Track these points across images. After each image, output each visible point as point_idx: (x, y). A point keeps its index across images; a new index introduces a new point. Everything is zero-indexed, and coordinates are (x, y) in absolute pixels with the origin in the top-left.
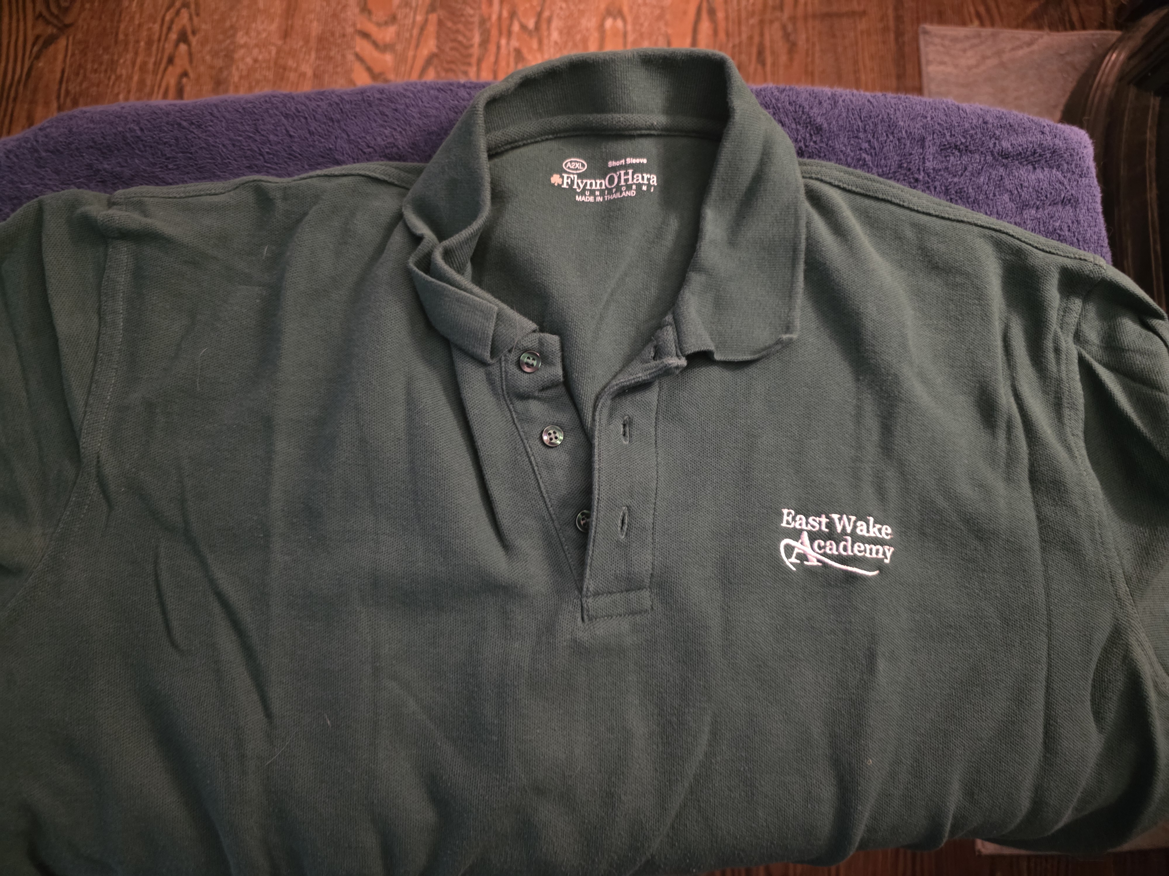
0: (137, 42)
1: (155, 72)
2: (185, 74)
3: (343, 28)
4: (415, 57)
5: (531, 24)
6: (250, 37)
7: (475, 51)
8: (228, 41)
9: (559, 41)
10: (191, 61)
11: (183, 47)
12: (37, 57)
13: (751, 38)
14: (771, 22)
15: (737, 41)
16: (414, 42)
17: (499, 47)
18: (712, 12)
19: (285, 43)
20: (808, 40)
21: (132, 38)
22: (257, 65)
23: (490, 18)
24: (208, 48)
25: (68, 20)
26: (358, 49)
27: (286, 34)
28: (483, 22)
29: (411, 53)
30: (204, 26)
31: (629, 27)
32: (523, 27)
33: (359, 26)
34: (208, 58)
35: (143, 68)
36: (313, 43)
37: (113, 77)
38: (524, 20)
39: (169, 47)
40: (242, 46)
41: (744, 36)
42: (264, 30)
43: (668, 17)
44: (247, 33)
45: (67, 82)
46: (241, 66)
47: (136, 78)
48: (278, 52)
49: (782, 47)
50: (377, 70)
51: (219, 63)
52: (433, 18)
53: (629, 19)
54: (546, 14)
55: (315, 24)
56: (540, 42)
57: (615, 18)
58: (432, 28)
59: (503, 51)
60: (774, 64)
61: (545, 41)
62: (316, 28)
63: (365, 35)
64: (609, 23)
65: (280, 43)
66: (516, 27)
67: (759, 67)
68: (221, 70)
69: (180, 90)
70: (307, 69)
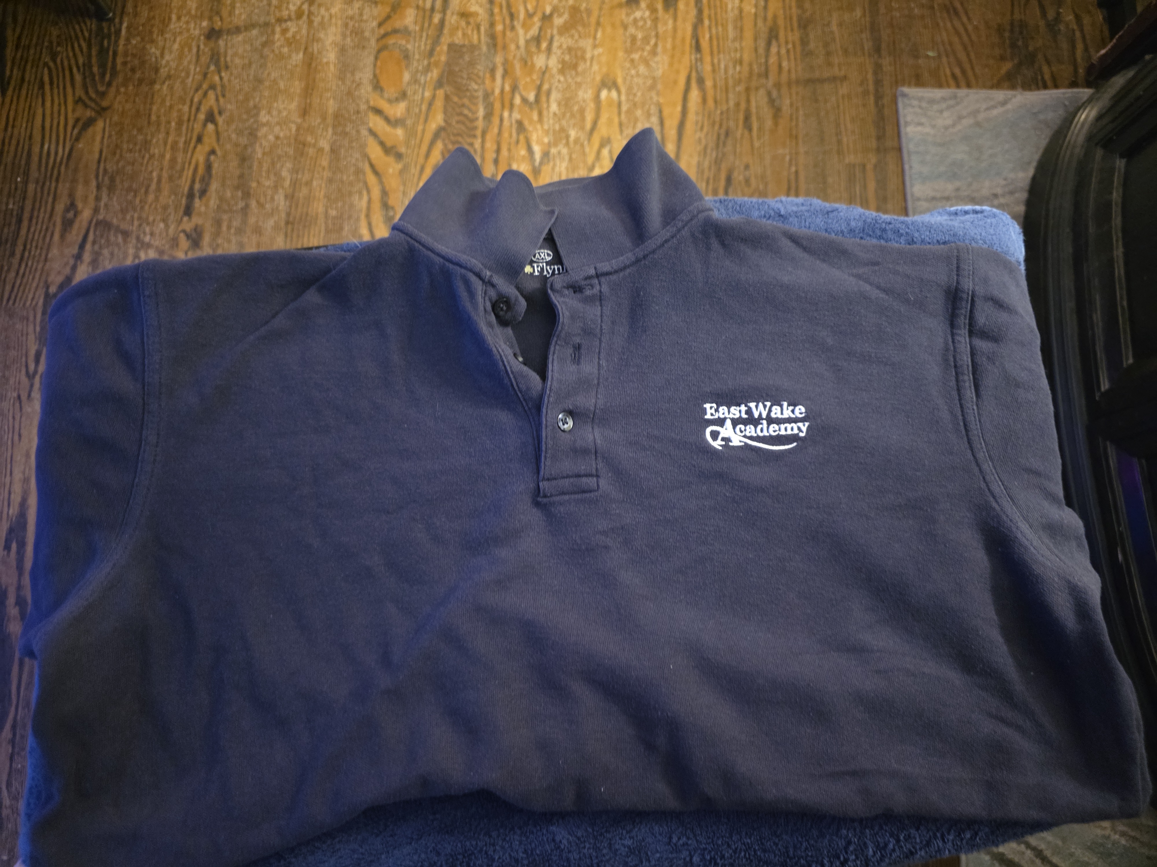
0: (169, 122)
1: (185, 151)
2: (213, 152)
3: (358, 105)
4: (424, 131)
5: (531, 97)
6: (272, 116)
7: (480, 123)
8: (252, 120)
9: (557, 112)
10: (218, 140)
11: (210, 127)
12: (77, 139)
13: (737, 105)
14: (757, 89)
15: (725, 108)
16: (423, 117)
17: (501, 120)
18: (701, 81)
19: (304, 120)
20: (791, 105)
21: (163, 119)
22: (279, 142)
23: (493, 92)
24: (233, 127)
25: (105, 104)
26: (371, 125)
27: (304, 112)
28: (487, 96)
29: (420, 128)
30: (229, 107)
31: (623, 98)
32: (524, 100)
33: (372, 103)
34: (234, 136)
35: (174, 147)
36: (330, 120)
37: (147, 156)
38: (524, 93)
39: (198, 127)
40: (264, 125)
41: (732, 103)
42: (285, 109)
43: (659, 86)
44: (269, 113)
45: (105, 161)
46: (264, 143)
47: (168, 156)
48: (298, 129)
49: (767, 113)
50: (389, 144)
51: (243, 141)
52: (440, 93)
53: (623, 90)
54: (546, 87)
55: (331, 102)
56: (540, 114)
57: (609, 90)
58: (439, 103)
59: (506, 123)
60: (760, 129)
61: (545, 113)
62: (332, 106)
63: (378, 111)
64: (604, 94)
65: (299, 121)
66: (517, 100)
67: (746, 133)
68: (246, 147)
69: (209, 167)
70: (325, 144)
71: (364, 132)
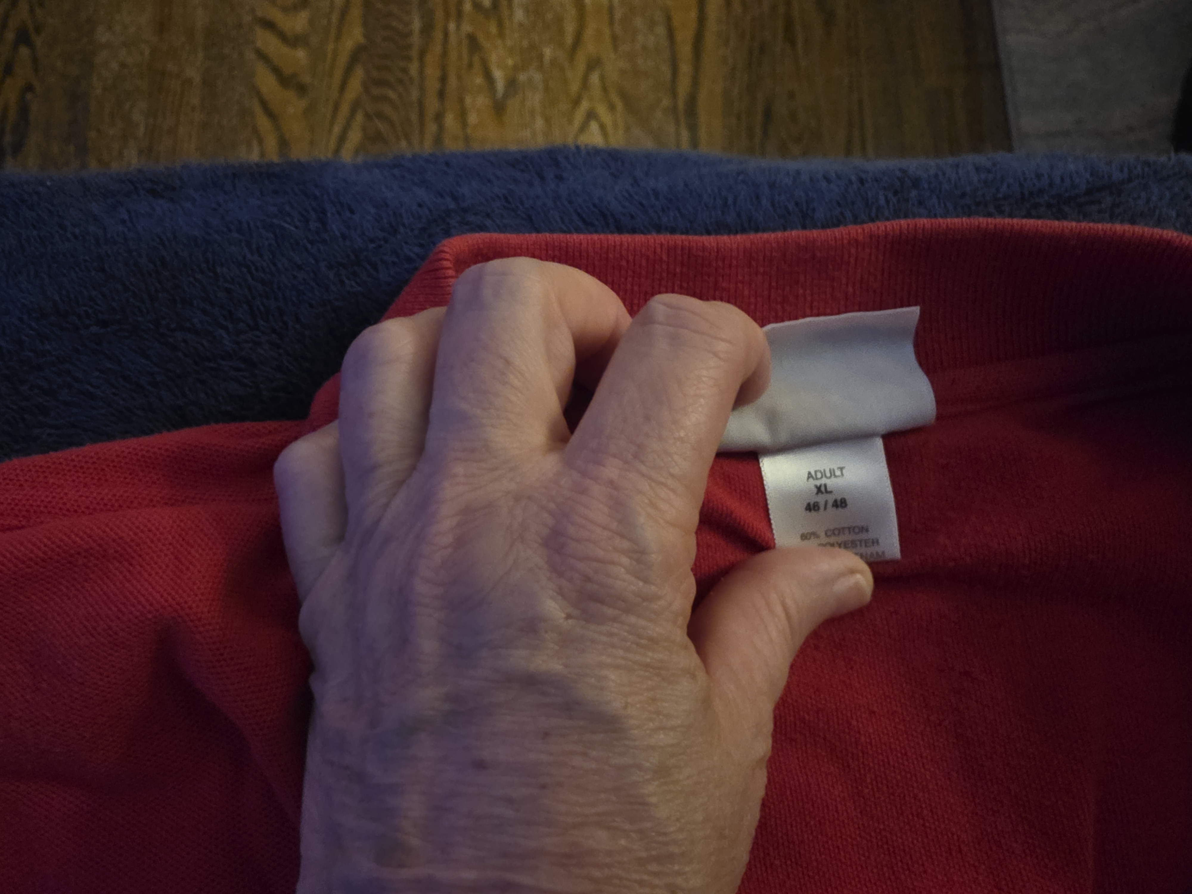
3: (239, 16)
4: (336, 52)
6: (114, 34)
7: (416, 40)
8: (84, 40)
9: (524, 22)
11: (24, 51)
13: (774, 8)
15: (757, 13)
16: (333, 32)
17: (446, 35)
19: (161, 39)
22: (126, 72)
24: (58, 50)
26: (259, 44)
27: (162, 28)
30: (50, 21)
32: (477, 5)
33: (259, 13)
34: (59, 64)
36: (199, 39)
39: (5, 51)
40: (102, 47)
41: (766, 7)
42: (133, 23)
44: (110, 29)
46: (105, 73)
48: (153, 52)
49: (815, 19)
50: (286, 71)
51: (74, 70)
55: (200, 12)
56: (500, 25)
58: (356, 11)
60: (806, 42)
61: (507, 23)
62: (201, 18)
63: (269, 25)
65: (154, 40)
66: (467, 6)
67: (788, 47)
68: (77, 79)
69: (24, 110)
71: (250, 55)
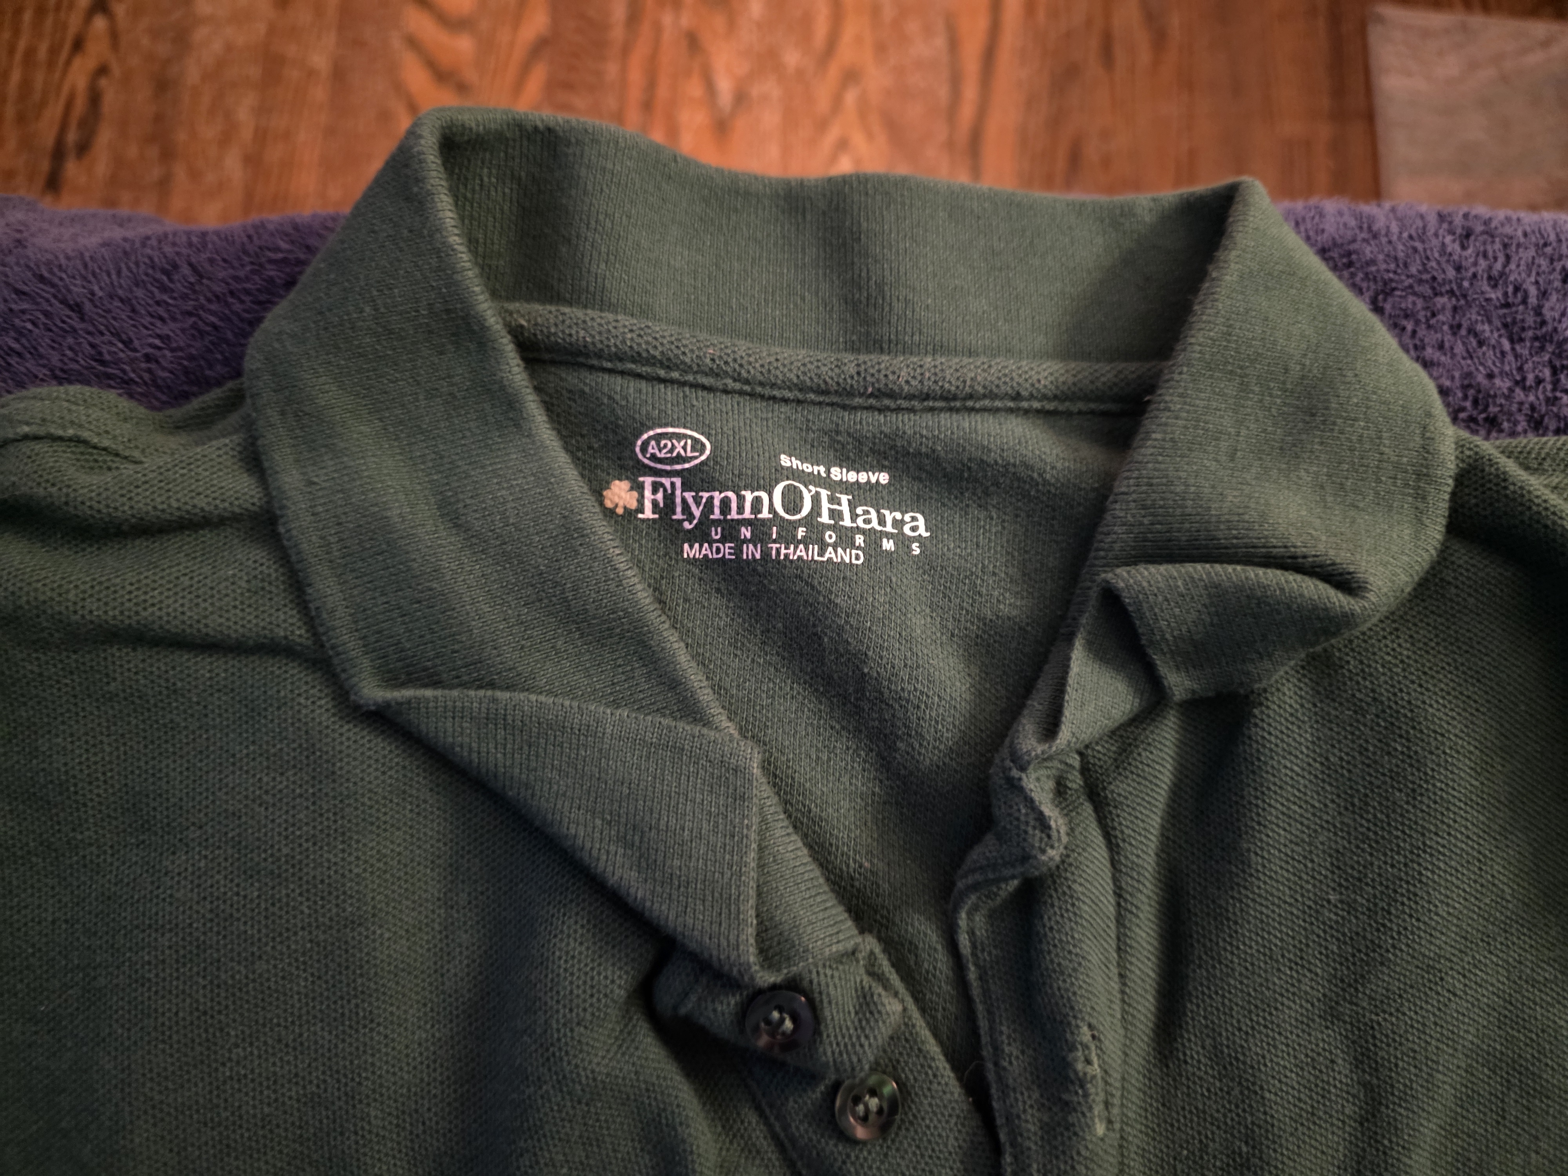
0: (19, 10)
1: (50, 68)
2: (102, 70)
4: (512, 42)
6: (219, 5)
8: (180, 12)
10: (115, 47)
11: (100, 23)
13: (1088, 21)
15: (1065, 27)
16: (509, 17)
17: (659, 27)
19: (282, 16)
20: (1184, 27)
21: (9, 6)
26: (411, 28)
29: (504, 36)
34: (145, 41)
35: (29, 58)
36: (331, 17)
39: (74, 22)
41: (1077, 20)
47: (16, 76)
50: (444, 66)
51: (163, 49)
56: (730, 20)
59: (667, 34)
61: (739, 18)
63: (425, 5)
65: (272, 16)
69: (95, 98)
70: (320, 61)
